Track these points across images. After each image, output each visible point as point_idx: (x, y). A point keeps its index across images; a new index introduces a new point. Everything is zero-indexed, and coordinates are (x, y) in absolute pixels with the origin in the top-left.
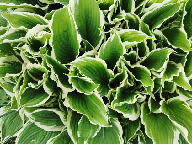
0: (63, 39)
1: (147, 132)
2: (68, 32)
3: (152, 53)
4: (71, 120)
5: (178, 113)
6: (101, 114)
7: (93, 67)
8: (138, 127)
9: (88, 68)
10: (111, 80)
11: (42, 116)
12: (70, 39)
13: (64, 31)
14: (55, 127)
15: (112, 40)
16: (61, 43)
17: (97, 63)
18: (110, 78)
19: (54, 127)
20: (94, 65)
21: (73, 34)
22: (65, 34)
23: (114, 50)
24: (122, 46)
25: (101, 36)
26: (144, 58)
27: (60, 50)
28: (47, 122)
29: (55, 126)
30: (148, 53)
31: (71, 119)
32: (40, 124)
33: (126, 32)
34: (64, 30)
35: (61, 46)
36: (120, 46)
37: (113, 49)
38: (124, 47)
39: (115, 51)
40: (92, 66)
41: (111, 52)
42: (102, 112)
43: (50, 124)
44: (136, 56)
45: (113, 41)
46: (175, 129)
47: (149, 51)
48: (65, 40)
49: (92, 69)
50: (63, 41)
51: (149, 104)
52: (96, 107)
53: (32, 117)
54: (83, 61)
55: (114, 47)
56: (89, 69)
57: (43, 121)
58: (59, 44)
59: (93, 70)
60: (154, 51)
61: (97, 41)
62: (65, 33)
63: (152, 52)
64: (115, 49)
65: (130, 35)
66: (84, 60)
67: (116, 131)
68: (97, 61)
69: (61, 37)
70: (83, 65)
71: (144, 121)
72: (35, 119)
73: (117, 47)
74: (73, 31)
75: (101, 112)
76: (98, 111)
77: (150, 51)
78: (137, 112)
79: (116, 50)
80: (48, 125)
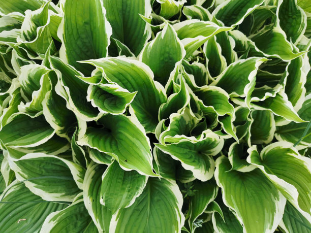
0: (84, 36)
1: (226, 199)
2: (92, 23)
3: (232, 68)
4: (92, 182)
5: (280, 168)
6: (140, 153)
7: (130, 78)
8: (211, 197)
9: (121, 77)
10: (162, 107)
11: (40, 173)
12: (94, 35)
13: (86, 23)
14: (63, 196)
15: (162, 36)
16: (79, 43)
17: (136, 70)
18: (160, 104)
19: (61, 196)
20: (132, 73)
21: (99, 25)
22: (88, 27)
23: (167, 55)
24: (179, 45)
25: (146, 35)
26: (219, 78)
27: (76, 53)
28: (49, 185)
29: (64, 194)
30: (225, 69)
31: (92, 180)
32: (35, 187)
33: (187, 26)
34: (86, 20)
35: (80, 49)
36: (177, 47)
37: (165, 52)
38: (182, 47)
39: (169, 56)
40: (129, 75)
41: (162, 59)
42: (142, 150)
43: (54, 190)
44: (205, 74)
45: (164, 37)
46: (276, 198)
47: (226, 64)
48: (87, 38)
49: (129, 81)
50: (83, 39)
51: (230, 155)
52: (134, 143)
53: (21, 173)
54: (112, 62)
55: (167, 49)
56: (123, 80)
57: (41, 182)
58: (76, 43)
59: (130, 83)
60: (233, 64)
61: (140, 45)
62: (86, 25)
63: (231, 66)
64: (169, 53)
65: (193, 29)
66: (115, 61)
67: (171, 201)
68: (137, 67)
69: (79, 33)
70: (113, 69)
71: (221, 181)
72: (26, 176)
73: (172, 50)
74: (99, 20)
75: (140, 151)
76: (136, 150)
77: (228, 65)
78: (208, 171)
79: (171, 56)
80: (51, 190)
